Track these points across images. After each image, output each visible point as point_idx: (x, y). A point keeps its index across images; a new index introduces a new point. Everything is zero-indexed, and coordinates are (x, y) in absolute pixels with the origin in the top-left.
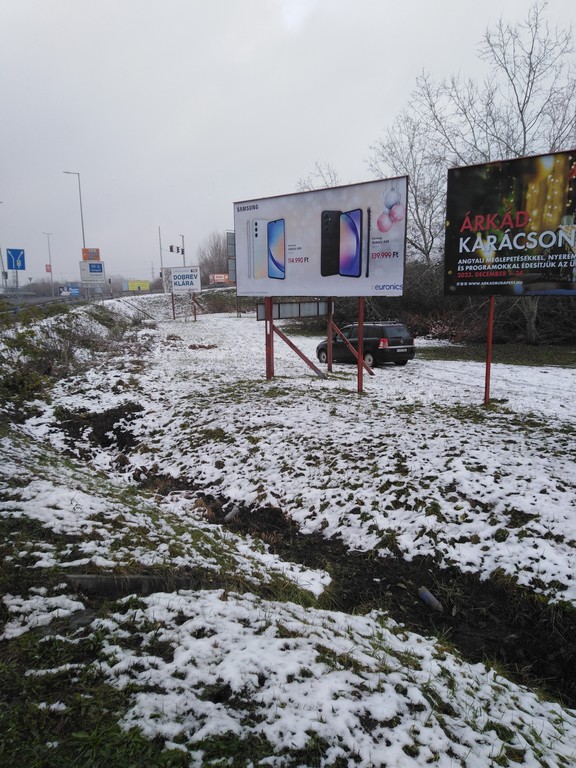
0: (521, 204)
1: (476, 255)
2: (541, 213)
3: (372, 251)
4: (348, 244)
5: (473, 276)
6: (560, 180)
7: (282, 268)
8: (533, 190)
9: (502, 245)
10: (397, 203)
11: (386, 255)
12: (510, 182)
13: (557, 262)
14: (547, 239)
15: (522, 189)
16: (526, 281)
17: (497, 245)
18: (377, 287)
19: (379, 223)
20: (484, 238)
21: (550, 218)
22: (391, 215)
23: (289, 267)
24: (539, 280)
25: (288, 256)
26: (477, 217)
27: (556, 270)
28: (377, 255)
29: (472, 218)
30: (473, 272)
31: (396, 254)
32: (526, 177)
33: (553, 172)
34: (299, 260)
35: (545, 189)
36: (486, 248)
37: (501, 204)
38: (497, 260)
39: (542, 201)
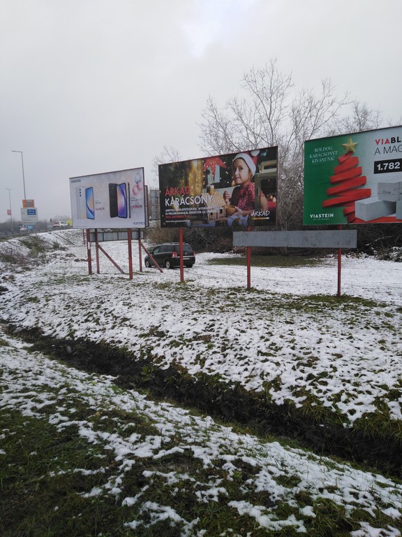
0: (187, 183)
1: (172, 207)
2: (195, 187)
3: (131, 205)
4: (121, 201)
5: (172, 218)
6: (200, 172)
7: (93, 213)
8: (191, 176)
9: (181, 203)
10: (140, 181)
11: (137, 207)
12: (182, 172)
13: (202, 210)
14: (198, 200)
15: (187, 176)
16: (192, 220)
17: (179, 203)
18: (134, 223)
19: (133, 191)
20: (174, 199)
21: (198, 189)
22: (138, 186)
23: (96, 212)
24: (196, 220)
25: (95, 207)
27: (202, 215)
28: (133, 207)
29: (169, 190)
30: (171, 216)
31: (141, 205)
32: (188, 170)
33: (197, 168)
34: (100, 209)
35: (195, 176)
36: (175, 203)
37: (179, 183)
38: (180, 210)
39: (195, 182)
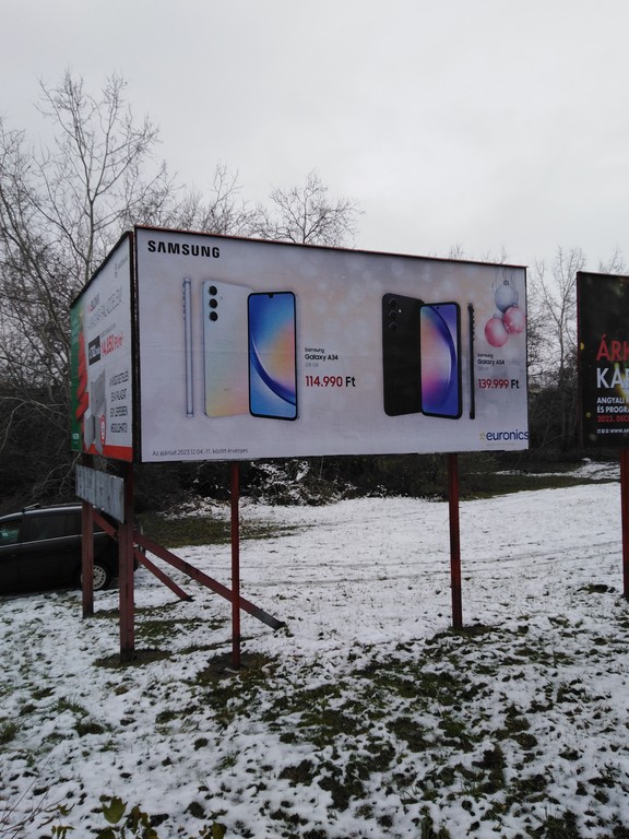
1: (616, 392)
3: (478, 375)
4: (435, 360)
19: (488, 331)
20: (622, 371)
22: (505, 321)
26: (614, 343)
28: (487, 383)
31: (515, 383)
36: (626, 384)
